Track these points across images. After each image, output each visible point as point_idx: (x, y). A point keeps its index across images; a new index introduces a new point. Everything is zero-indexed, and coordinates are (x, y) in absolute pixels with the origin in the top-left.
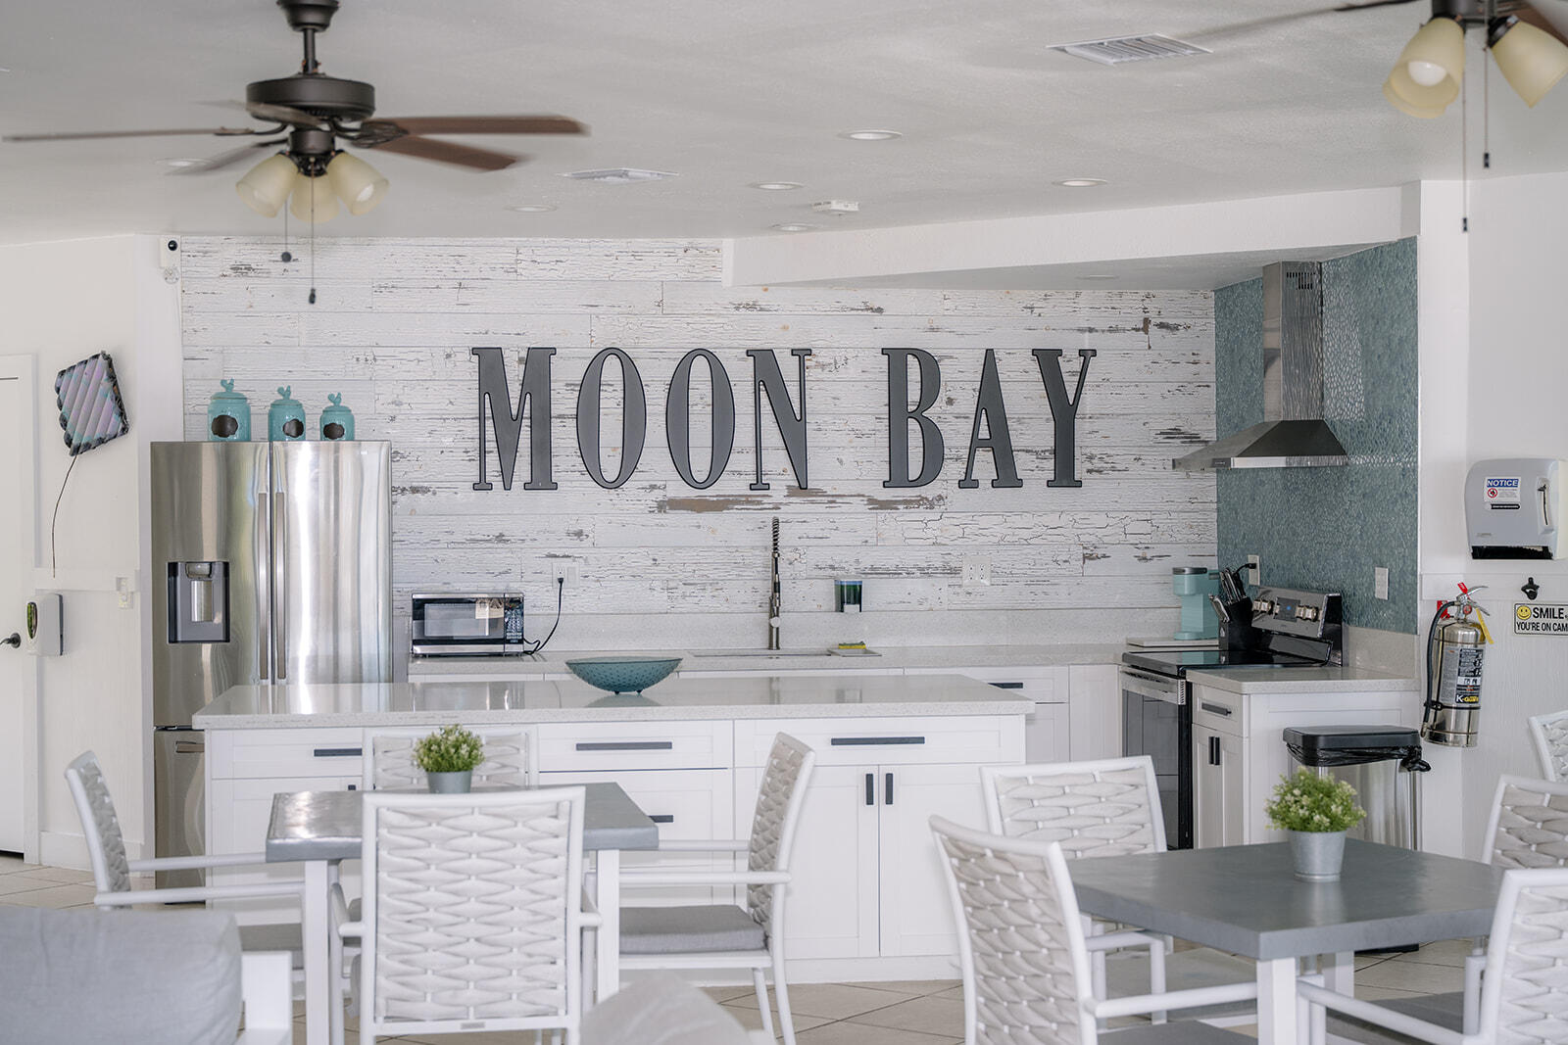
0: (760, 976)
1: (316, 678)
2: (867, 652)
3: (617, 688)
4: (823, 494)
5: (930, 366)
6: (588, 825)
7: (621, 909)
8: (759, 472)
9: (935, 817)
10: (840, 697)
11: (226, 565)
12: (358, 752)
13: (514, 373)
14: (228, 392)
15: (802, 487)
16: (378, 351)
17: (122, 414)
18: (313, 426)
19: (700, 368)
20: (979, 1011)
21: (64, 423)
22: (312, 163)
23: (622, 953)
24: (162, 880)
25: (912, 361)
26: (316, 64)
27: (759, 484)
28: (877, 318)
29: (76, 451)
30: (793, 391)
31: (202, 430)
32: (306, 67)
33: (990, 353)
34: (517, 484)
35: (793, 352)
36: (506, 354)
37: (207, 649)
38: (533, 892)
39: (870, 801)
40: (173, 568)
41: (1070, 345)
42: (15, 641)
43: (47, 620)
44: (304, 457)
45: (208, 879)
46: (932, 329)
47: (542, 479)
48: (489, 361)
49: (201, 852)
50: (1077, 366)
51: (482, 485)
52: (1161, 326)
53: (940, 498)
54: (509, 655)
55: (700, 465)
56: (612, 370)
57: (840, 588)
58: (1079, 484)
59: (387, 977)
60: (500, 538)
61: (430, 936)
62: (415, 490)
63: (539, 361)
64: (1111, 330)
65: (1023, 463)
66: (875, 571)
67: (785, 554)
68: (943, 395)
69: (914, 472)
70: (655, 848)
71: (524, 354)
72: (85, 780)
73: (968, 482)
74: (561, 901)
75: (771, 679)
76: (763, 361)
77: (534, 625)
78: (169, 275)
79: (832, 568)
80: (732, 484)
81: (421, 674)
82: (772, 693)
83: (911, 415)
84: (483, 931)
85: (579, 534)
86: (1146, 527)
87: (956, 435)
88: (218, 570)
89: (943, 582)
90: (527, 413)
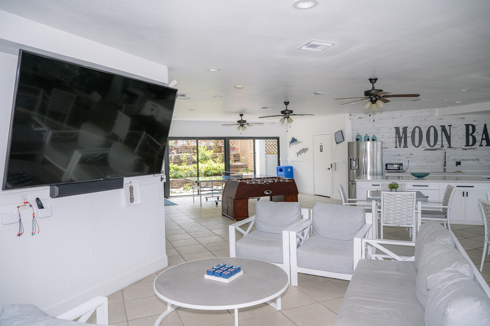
0: (444, 222)
1: (370, 175)
2: (462, 172)
3: (419, 177)
4: (454, 148)
5: (474, 127)
6: (417, 197)
7: (422, 210)
8: (442, 145)
9: (479, 199)
10: (457, 179)
11: (358, 159)
12: (379, 185)
13: (401, 131)
14: (358, 135)
15: (450, 147)
16: (380, 128)
17: (343, 138)
18: (371, 139)
19: (432, 129)
20: (487, 231)
21: (335, 140)
22: (373, 102)
23: (422, 217)
24: (349, 202)
25: (470, 126)
26: (374, 88)
27: (442, 146)
28: (464, 120)
29: (337, 143)
30: (448, 132)
31: (355, 140)
32: (373, 88)
33: (485, 125)
34: (402, 147)
35: (449, 126)
36: (400, 128)
37: (355, 170)
38: (408, 207)
39: (463, 196)
40: (351, 159)
42: (329, 169)
43: (333, 166)
44: (369, 143)
45: (357, 202)
46: (474, 121)
47: (406, 146)
48: (397, 129)
49: (356, 198)
51: (396, 147)
53: (476, 148)
54: (400, 172)
55: (432, 144)
56: (417, 130)
57: (457, 162)
59: (385, 217)
60: (399, 155)
61: (391, 212)
62: (386, 148)
63: (405, 129)
66: (463, 160)
67: (447, 157)
68: (476, 131)
69: (471, 143)
70: (427, 201)
71: (403, 128)
72: (341, 188)
73: (481, 145)
74: (412, 208)
75: (444, 176)
76: (443, 128)
77: (404, 167)
78: (350, 119)
79: (455, 159)
80: (438, 146)
81: (387, 174)
82: (445, 179)
83: (470, 135)
84: (399, 212)
85: (412, 154)
87: (479, 138)
88: (357, 159)
89: (476, 161)
90: (403, 136)
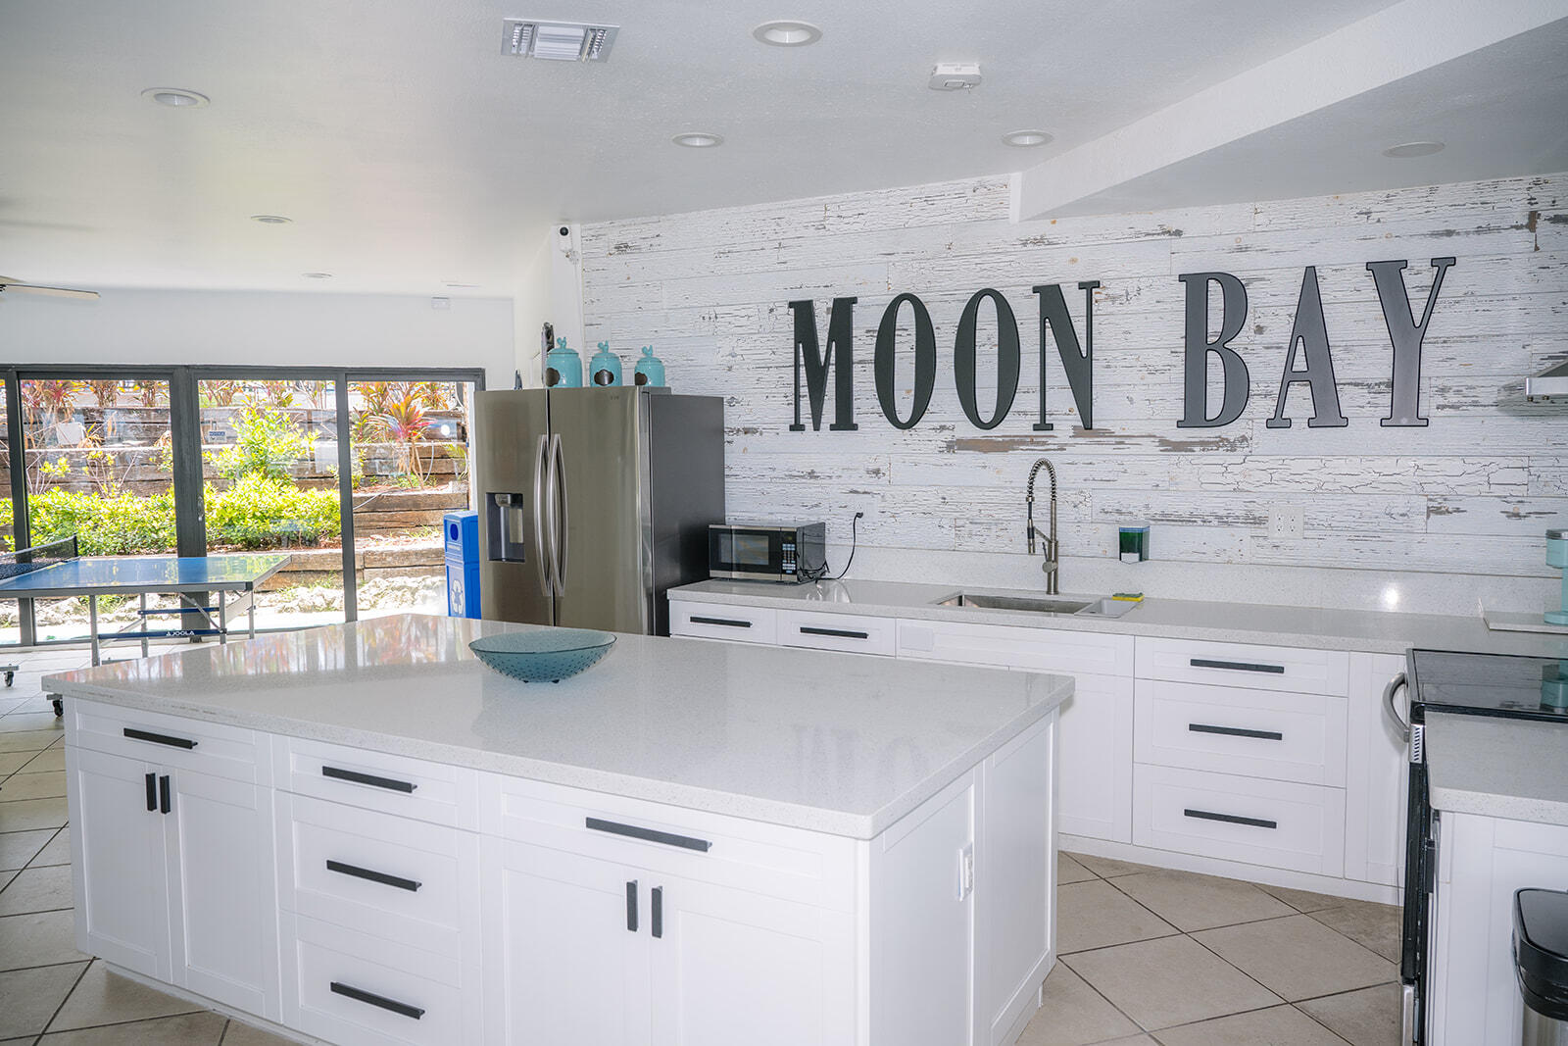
4: (1111, 434)
5: (1236, 291)
8: (1043, 412)
13: (823, 323)
15: (1087, 428)
16: (719, 310)
19: (987, 309)
25: (1214, 287)
27: (1043, 426)
28: (1176, 242)
30: (1080, 329)
33: (1311, 275)
34: (826, 425)
35: (1082, 286)
36: (817, 305)
41: (1418, 254)
46: (1240, 250)
47: (845, 421)
48: (803, 311)
50: (1428, 278)
51: (797, 427)
52: (1556, 219)
53: (1244, 439)
55: (987, 406)
56: (906, 315)
57: (1124, 535)
58: (1425, 422)
60: (812, 475)
62: (746, 431)
63: (843, 308)
64: (1479, 230)
65: (1350, 400)
66: (1166, 518)
67: (1069, 496)
68: (1250, 324)
69: (1214, 408)
71: (831, 305)
73: (1278, 421)
76: (1051, 298)
77: (834, 555)
79: (1119, 512)
80: (1018, 424)
83: (1212, 347)
85: (877, 472)
86: (1522, 477)
87: (1265, 367)
89: (1245, 532)
90: (833, 360)
